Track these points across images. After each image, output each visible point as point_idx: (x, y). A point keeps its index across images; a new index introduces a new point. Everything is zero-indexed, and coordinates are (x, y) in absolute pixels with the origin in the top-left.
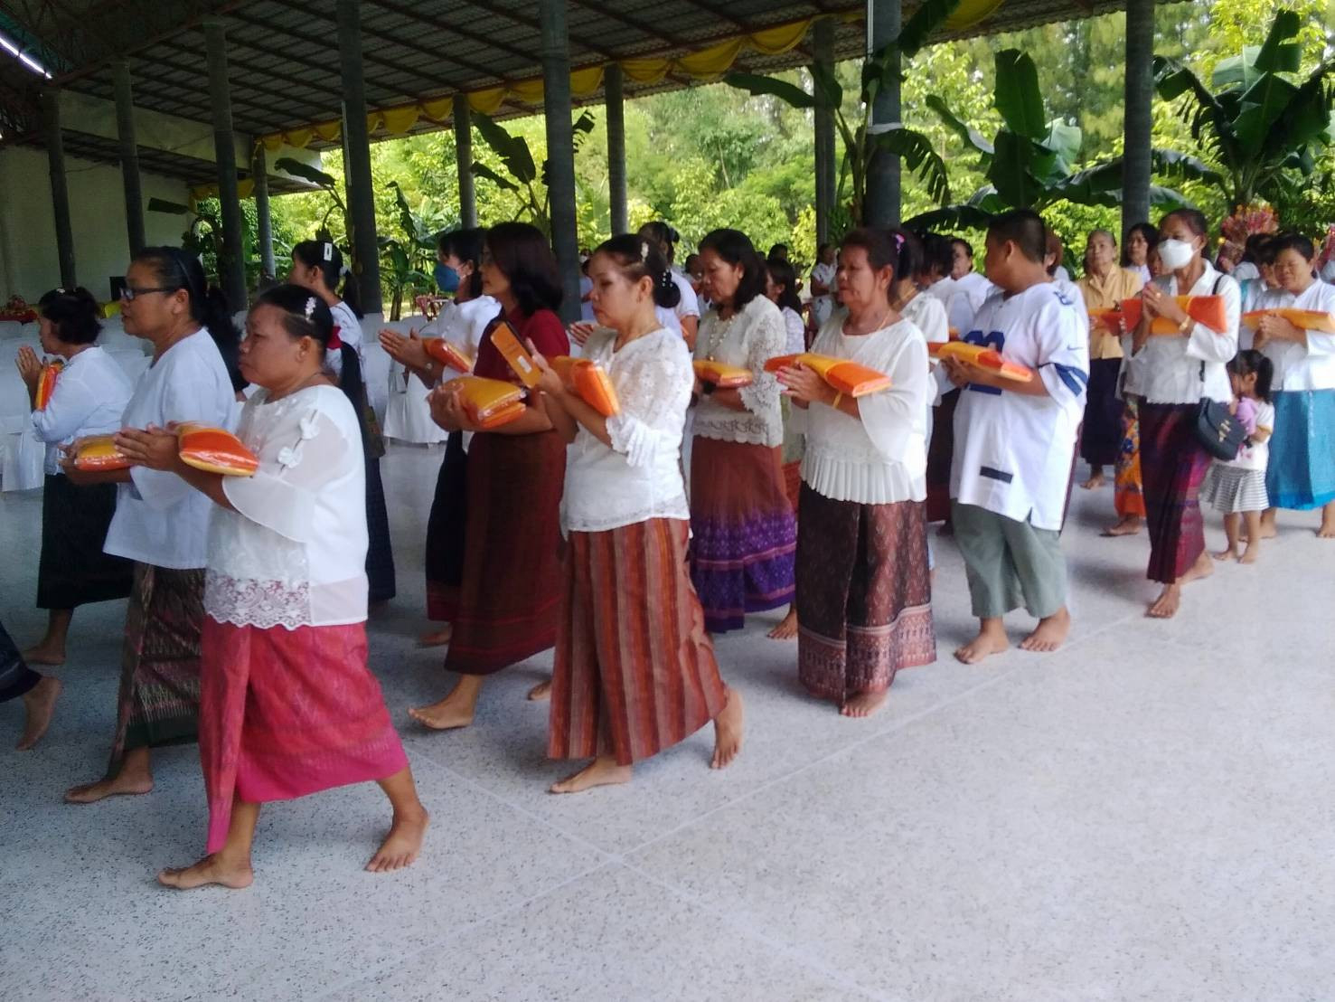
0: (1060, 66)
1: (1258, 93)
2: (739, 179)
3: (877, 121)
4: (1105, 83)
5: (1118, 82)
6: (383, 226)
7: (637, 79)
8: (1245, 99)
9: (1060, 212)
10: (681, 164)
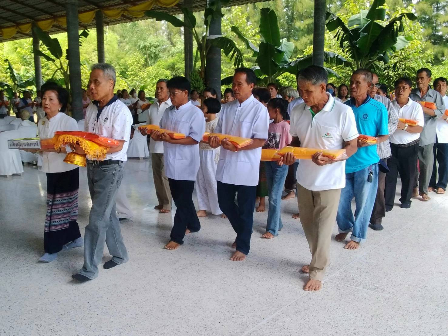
0: (282, 21)
1: (367, 29)
2: (154, 63)
3: (211, 34)
4: (300, 28)
5: (305, 28)
6: (5, 78)
7: (110, 16)
8: (362, 32)
9: (283, 78)
10: (131, 56)
